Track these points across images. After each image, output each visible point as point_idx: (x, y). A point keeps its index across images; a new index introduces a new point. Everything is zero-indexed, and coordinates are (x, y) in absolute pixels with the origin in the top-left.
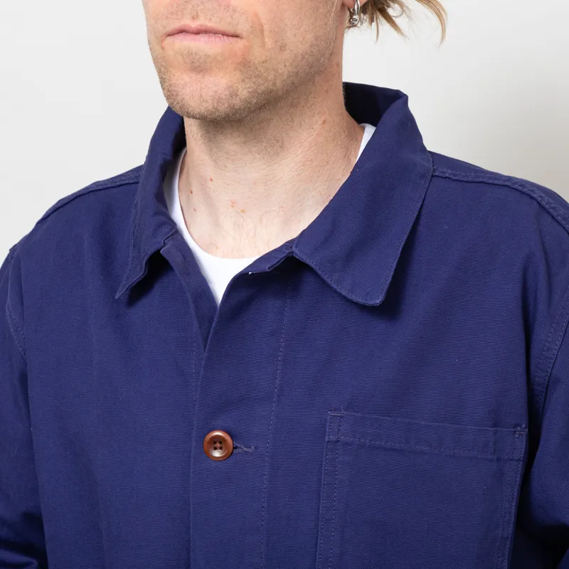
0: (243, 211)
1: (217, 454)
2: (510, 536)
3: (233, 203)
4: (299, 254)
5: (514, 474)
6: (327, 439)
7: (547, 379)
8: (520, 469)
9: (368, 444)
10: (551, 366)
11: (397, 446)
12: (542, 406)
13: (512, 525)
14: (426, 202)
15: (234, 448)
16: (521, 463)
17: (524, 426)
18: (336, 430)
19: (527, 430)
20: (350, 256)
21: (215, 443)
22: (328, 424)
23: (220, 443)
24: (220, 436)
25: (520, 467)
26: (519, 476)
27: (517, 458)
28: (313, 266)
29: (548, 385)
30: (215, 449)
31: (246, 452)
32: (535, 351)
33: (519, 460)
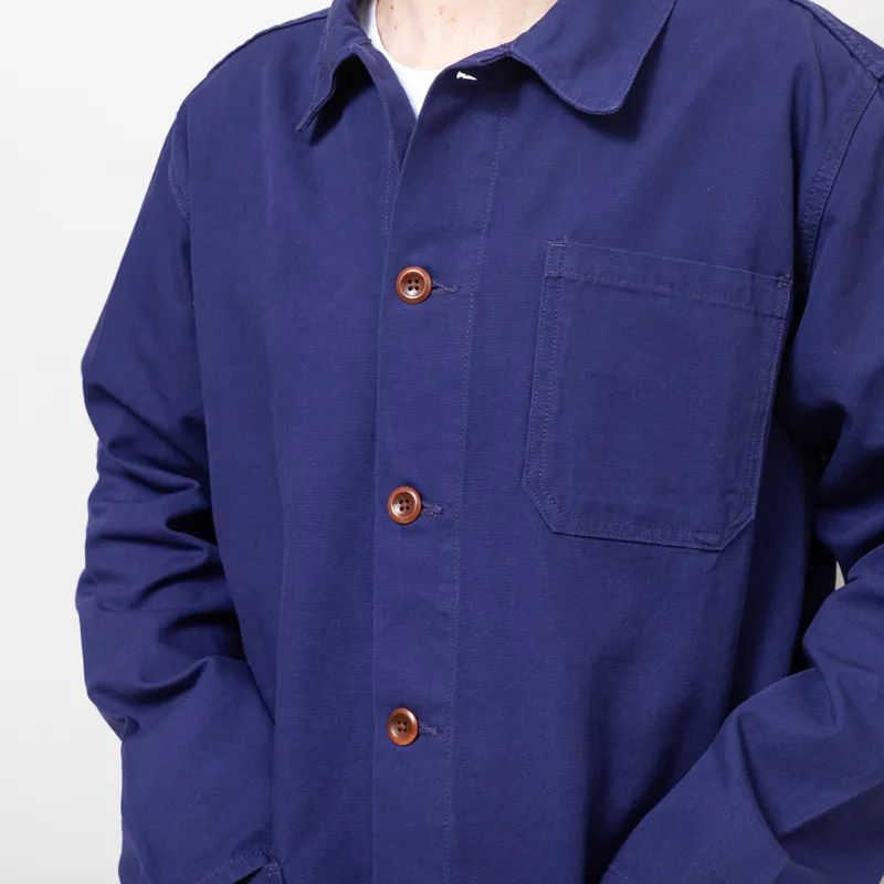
0: (453, 20)
1: (412, 294)
2: (767, 412)
3: (442, 9)
4: (518, 54)
5: (775, 332)
6: (546, 275)
7: (819, 219)
8: (782, 330)
10: (824, 201)
11: (632, 285)
12: (811, 257)
14: (674, 13)
15: (433, 288)
16: (783, 322)
17: (788, 275)
18: (558, 264)
19: (792, 282)
20: (580, 63)
21: (410, 282)
22: (548, 256)
23: (417, 282)
25: (782, 326)
26: (780, 338)
27: (779, 315)
28: (535, 67)
29: (820, 225)
30: (410, 289)
31: (448, 292)
33: (781, 318)
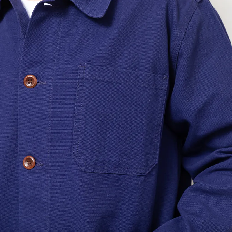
1: (29, 85)
2: (161, 124)
5: (163, 96)
6: (78, 77)
7: (177, 54)
8: (165, 94)
9: (97, 79)
10: (179, 48)
11: (110, 80)
13: (162, 120)
15: (37, 83)
16: (166, 91)
17: (167, 75)
18: (82, 73)
19: (169, 77)
21: (29, 80)
22: (79, 70)
24: (31, 77)
26: (165, 97)
27: (164, 89)
29: (178, 56)
30: (29, 83)
31: (43, 84)
32: (172, 41)
